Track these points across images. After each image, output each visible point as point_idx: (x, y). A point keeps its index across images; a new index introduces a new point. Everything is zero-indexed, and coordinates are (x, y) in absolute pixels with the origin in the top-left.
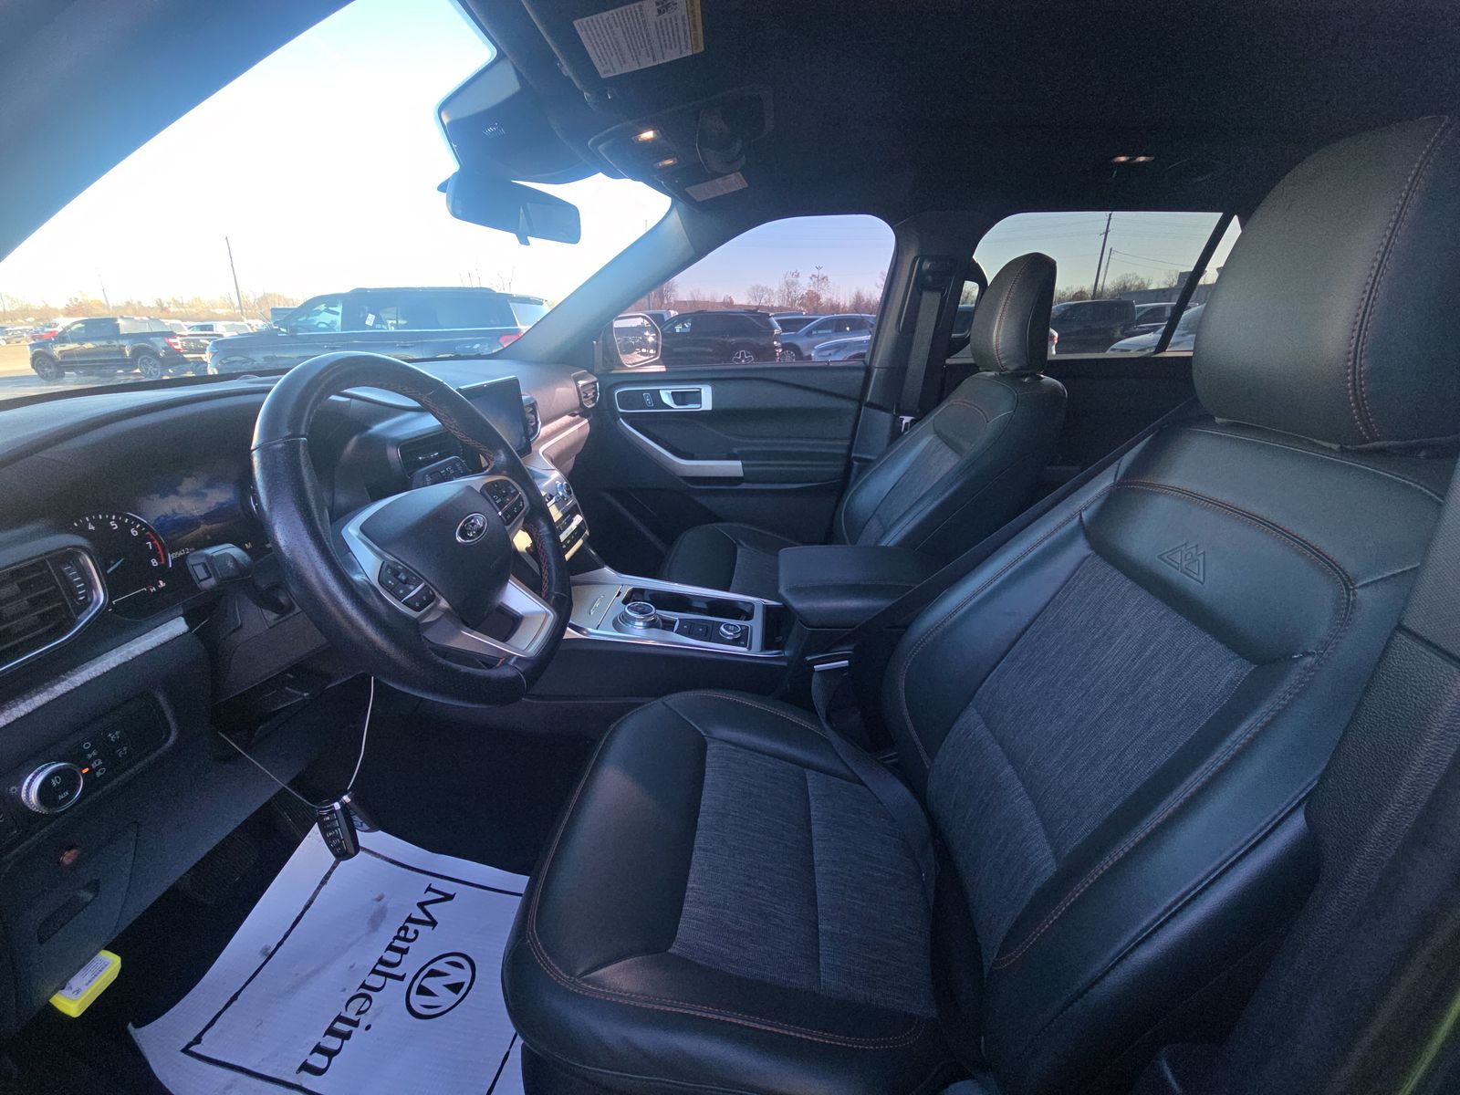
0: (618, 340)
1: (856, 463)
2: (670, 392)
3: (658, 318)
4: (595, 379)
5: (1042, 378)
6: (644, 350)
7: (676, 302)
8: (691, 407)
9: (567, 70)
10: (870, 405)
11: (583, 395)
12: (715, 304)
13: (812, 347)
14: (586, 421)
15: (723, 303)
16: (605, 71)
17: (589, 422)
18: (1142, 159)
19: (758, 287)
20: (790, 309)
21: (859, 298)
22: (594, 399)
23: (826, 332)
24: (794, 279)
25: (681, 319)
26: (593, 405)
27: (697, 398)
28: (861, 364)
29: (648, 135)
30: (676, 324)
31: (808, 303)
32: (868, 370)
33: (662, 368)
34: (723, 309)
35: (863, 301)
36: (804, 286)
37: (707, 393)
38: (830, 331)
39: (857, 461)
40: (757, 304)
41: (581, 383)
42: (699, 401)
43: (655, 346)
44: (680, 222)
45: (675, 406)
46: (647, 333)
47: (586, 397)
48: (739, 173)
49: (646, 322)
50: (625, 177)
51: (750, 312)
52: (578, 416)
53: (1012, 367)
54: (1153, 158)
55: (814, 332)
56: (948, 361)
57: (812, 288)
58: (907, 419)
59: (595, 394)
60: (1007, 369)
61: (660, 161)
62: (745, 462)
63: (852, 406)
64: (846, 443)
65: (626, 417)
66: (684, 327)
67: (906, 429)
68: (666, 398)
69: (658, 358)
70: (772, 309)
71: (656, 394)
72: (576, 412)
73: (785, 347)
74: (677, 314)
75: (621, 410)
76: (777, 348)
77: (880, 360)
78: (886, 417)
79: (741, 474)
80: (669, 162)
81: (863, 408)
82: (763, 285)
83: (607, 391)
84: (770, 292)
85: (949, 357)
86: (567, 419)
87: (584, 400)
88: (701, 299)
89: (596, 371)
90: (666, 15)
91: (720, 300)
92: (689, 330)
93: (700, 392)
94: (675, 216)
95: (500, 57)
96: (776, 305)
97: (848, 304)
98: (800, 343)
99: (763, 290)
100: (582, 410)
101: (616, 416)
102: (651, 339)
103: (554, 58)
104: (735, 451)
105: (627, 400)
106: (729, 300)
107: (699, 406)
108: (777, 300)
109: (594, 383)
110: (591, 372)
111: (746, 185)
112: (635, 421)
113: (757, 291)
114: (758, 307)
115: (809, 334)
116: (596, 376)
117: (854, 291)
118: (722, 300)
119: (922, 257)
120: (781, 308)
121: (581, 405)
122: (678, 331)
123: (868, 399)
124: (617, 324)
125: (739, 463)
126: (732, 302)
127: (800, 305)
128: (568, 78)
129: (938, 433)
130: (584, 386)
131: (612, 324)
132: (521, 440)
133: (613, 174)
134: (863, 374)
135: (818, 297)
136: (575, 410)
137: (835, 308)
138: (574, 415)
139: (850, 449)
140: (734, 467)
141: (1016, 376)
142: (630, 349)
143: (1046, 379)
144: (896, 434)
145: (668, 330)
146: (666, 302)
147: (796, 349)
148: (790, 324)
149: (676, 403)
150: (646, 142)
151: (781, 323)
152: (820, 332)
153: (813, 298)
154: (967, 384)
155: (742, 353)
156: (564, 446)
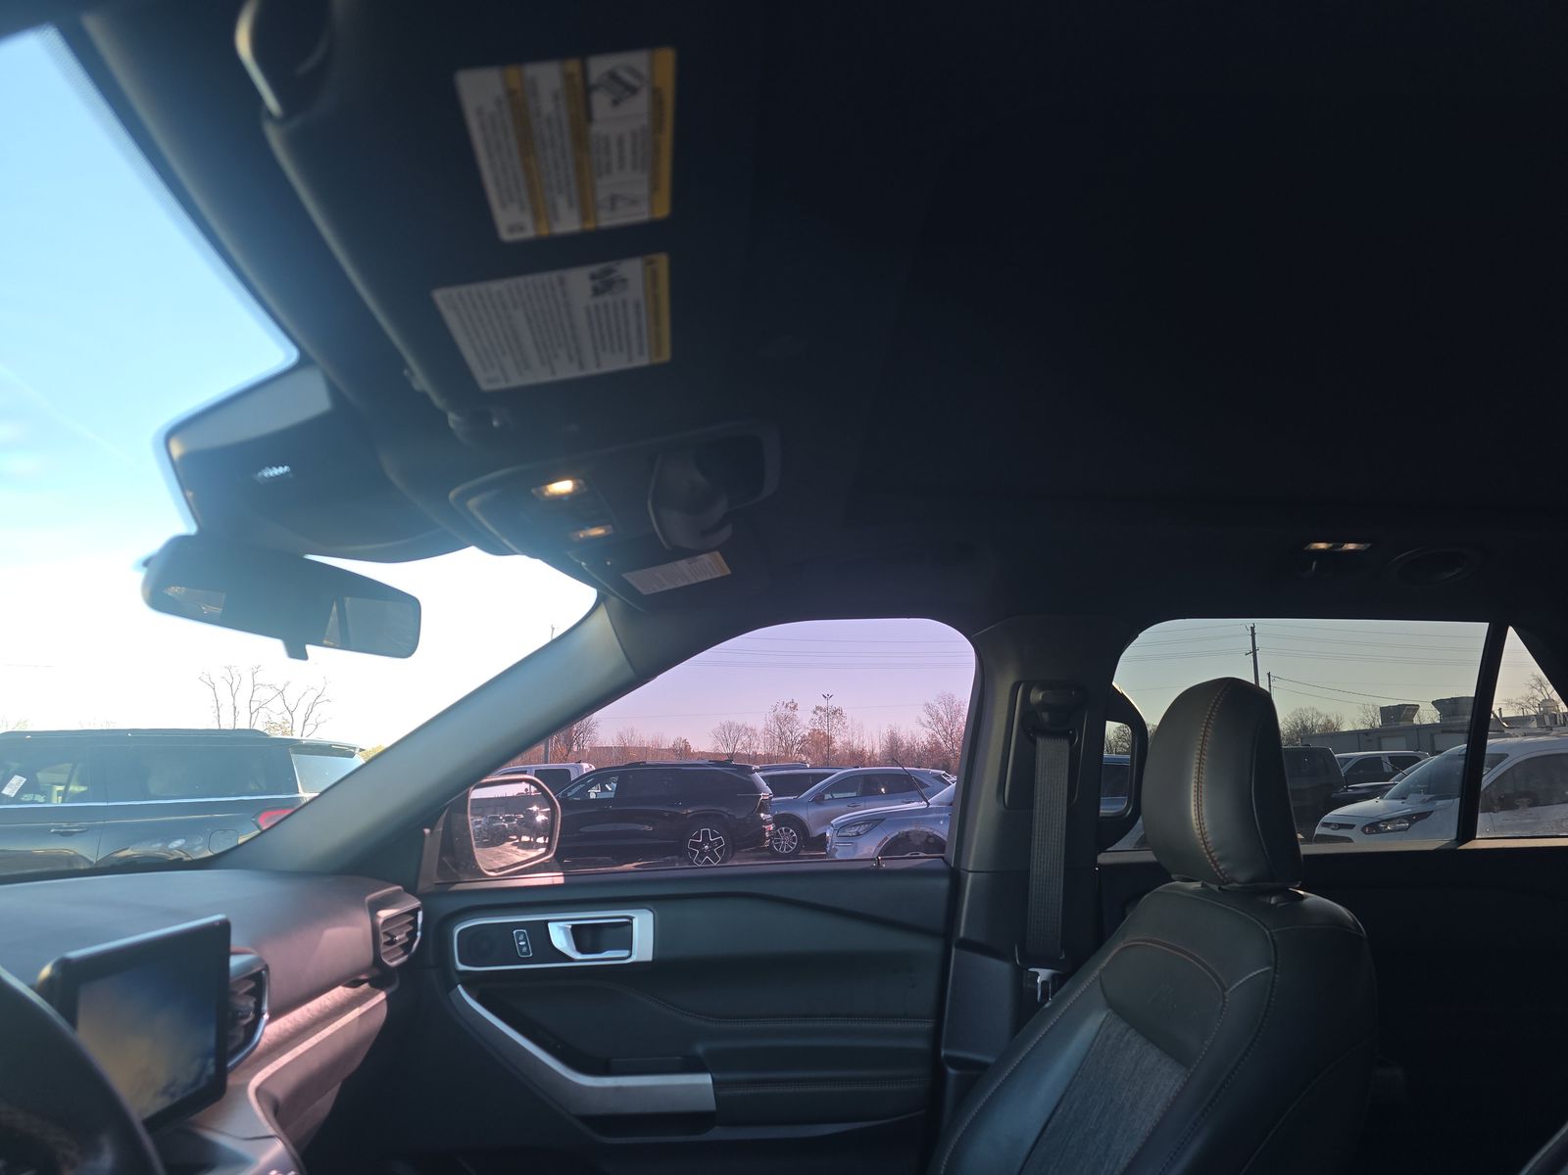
0: (474, 822)
1: (951, 1071)
2: (568, 925)
3: (556, 779)
4: (417, 903)
5: (1302, 897)
6: (525, 839)
7: (594, 749)
8: (611, 956)
9: (420, 382)
10: (966, 945)
11: (384, 939)
12: (658, 751)
13: (827, 821)
14: (382, 996)
15: (673, 750)
16: (488, 380)
17: (388, 998)
18: (1351, 546)
19: (731, 725)
20: (784, 759)
21: (894, 742)
22: (407, 947)
23: (849, 795)
24: (788, 712)
25: (599, 777)
26: (405, 958)
27: (622, 935)
28: (939, 864)
29: (563, 487)
30: (591, 786)
31: (813, 749)
32: (956, 876)
33: (556, 878)
34: (674, 760)
35: (902, 744)
36: (805, 723)
37: (643, 926)
38: (854, 794)
39: (954, 1067)
40: (729, 751)
41: (384, 914)
42: (627, 944)
43: (547, 830)
44: (610, 626)
45: (578, 956)
46: (535, 808)
47: (391, 943)
48: (717, 554)
49: (533, 789)
50: (516, 554)
51: (718, 763)
52: (366, 986)
53: (1242, 876)
54: (1369, 545)
55: (828, 796)
56: (1104, 858)
57: (818, 727)
58: (1043, 974)
59: (412, 935)
60: (1233, 881)
61: (582, 529)
62: (717, 1077)
63: (929, 946)
64: (927, 1026)
65: (471, 982)
66: (604, 789)
67: (1045, 996)
68: (560, 937)
69: (551, 855)
70: (755, 758)
71: (541, 931)
72: (363, 977)
73: (779, 821)
74: (594, 768)
75: (461, 967)
76: (765, 822)
77: (976, 857)
78: (998, 971)
79: (709, 1104)
80: (598, 532)
81: (954, 950)
82: (739, 722)
83: (438, 928)
84: (751, 732)
85: (1104, 850)
86: (340, 993)
87: (384, 949)
88: (636, 743)
89: (422, 886)
90: (608, 298)
91: (668, 744)
92: (612, 795)
93: (630, 924)
94: (602, 618)
95: (304, 362)
96: (761, 751)
97: (877, 751)
98: (803, 814)
99: (739, 730)
100: (376, 972)
101: (450, 977)
102: (540, 818)
103: (402, 363)
104: (700, 1049)
105: (478, 945)
106: (682, 745)
107: (625, 953)
108: (762, 744)
109: (414, 912)
110: (411, 889)
111: (729, 572)
112: (489, 991)
113: (730, 731)
114: (731, 756)
115: (819, 800)
116: (419, 897)
117: (885, 732)
118: (671, 746)
119: (1026, 683)
120: (768, 758)
121: (377, 961)
122: (593, 796)
123: (962, 933)
124: (477, 794)
125: (706, 1079)
126: (687, 747)
127: (801, 751)
128: (424, 395)
129: (1117, 1008)
130: (388, 921)
131: (467, 795)
132: (204, 1067)
133: (496, 548)
134: (944, 883)
135: (829, 740)
136: (363, 972)
137: (857, 757)
138: (355, 984)
139: (936, 1036)
140: (696, 1086)
141: (1250, 895)
142: (497, 838)
143: (1312, 899)
144: (1027, 1007)
145: (576, 795)
146: (575, 749)
147: (799, 825)
148: (788, 783)
149: (580, 949)
150: (558, 499)
151: (770, 780)
152: (836, 796)
153: (820, 741)
154: (1150, 906)
155: (705, 834)
156: (315, 1063)
